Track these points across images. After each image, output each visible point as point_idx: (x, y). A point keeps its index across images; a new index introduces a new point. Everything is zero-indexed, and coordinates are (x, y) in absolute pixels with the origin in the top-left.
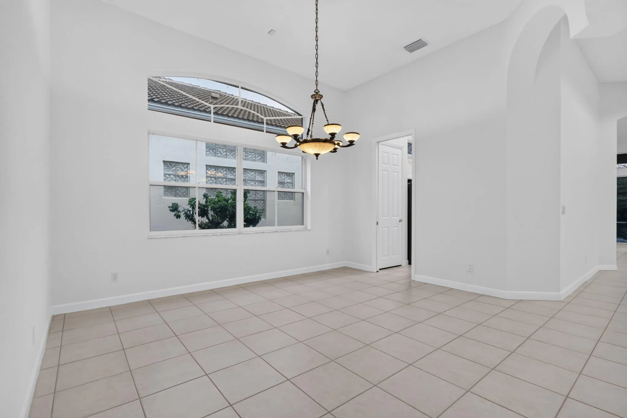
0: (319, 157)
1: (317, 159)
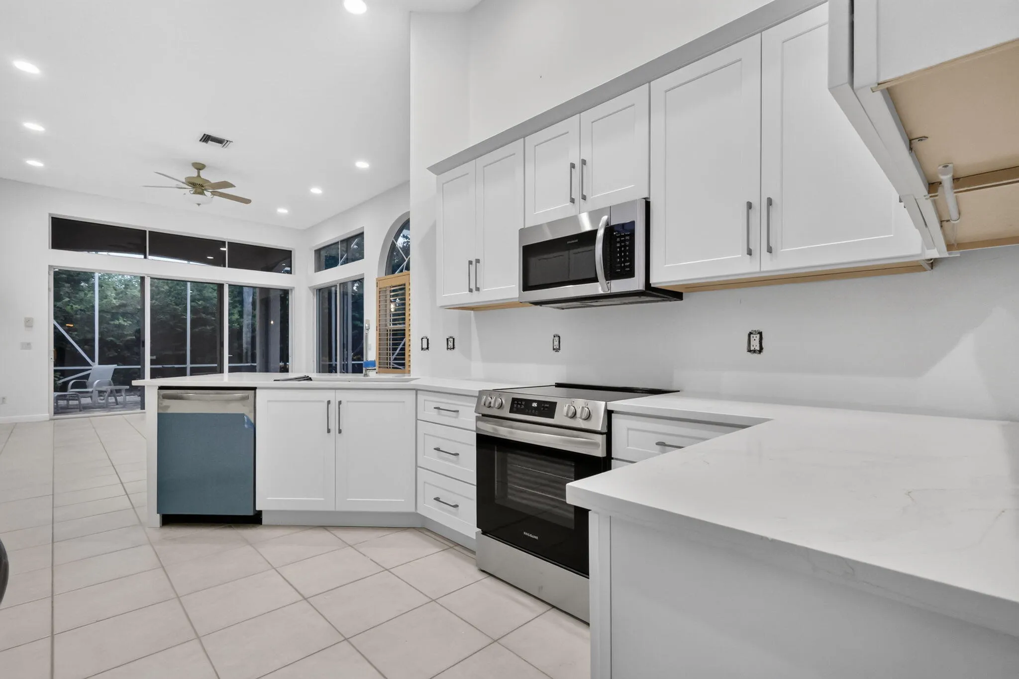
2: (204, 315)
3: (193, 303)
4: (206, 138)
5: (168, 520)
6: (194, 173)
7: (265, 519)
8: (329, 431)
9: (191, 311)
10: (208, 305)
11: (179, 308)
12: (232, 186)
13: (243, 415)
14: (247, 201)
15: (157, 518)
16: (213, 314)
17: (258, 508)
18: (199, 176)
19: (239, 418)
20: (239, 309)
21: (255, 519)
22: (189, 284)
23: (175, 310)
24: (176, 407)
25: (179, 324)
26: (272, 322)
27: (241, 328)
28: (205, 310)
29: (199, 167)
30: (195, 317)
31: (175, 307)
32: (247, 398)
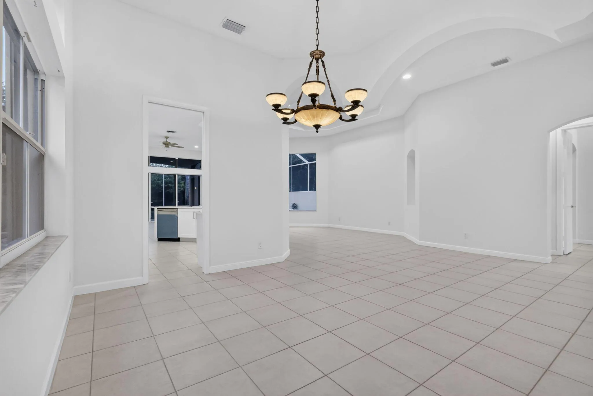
0: (319, 129)
1: (317, 132)
2: (169, 185)
3: (165, 180)
4: (169, 132)
5: (160, 240)
6: (165, 140)
7: (180, 240)
8: (194, 219)
9: (165, 183)
10: (171, 180)
11: (160, 182)
12: (177, 144)
13: (175, 215)
14: (182, 147)
15: (157, 239)
16: (172, 184)
17: (179, 237)
18: (167, 141)
19: (174, 215)
20: (184, 181)
21: (178, 240)
22: (164, 175)
23: (159, 182)
24: (161, 213)
25: (160, 189)
26: (196, 188)
27: (185, 189)
28: (170, 183)
29: (167, 138)
30: (167, 185)
31: (158, 181)
32: (176, 211)
